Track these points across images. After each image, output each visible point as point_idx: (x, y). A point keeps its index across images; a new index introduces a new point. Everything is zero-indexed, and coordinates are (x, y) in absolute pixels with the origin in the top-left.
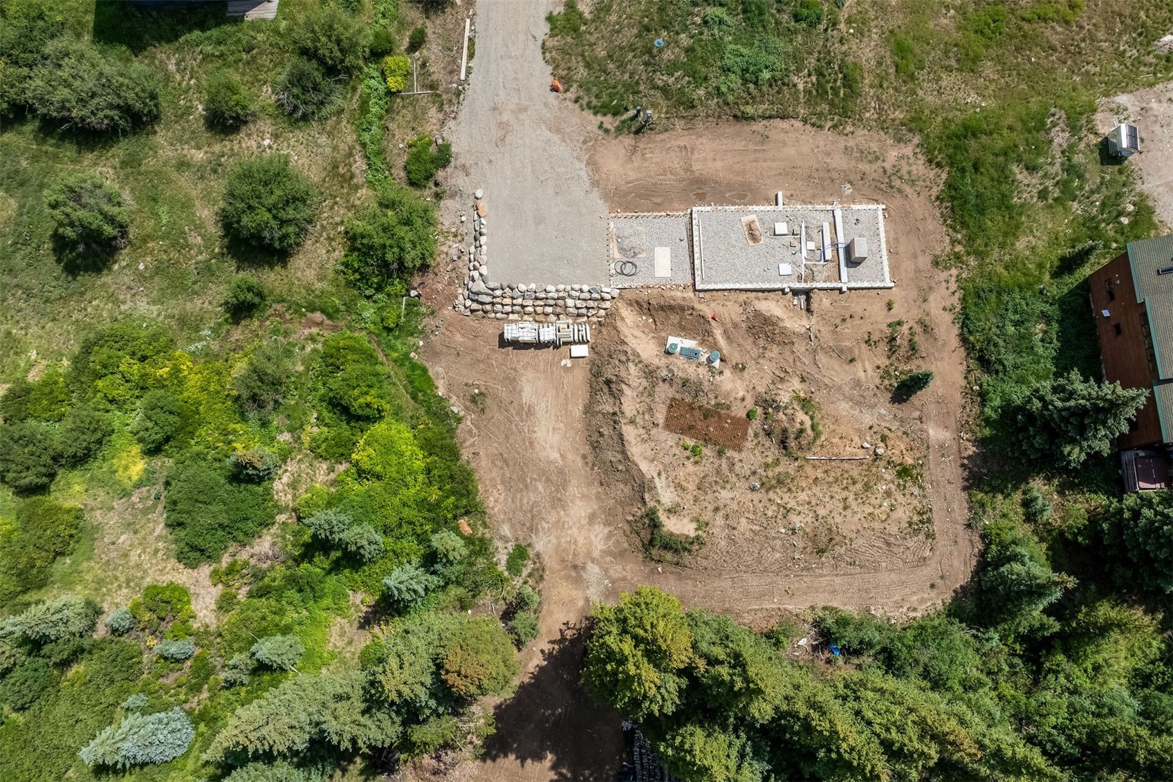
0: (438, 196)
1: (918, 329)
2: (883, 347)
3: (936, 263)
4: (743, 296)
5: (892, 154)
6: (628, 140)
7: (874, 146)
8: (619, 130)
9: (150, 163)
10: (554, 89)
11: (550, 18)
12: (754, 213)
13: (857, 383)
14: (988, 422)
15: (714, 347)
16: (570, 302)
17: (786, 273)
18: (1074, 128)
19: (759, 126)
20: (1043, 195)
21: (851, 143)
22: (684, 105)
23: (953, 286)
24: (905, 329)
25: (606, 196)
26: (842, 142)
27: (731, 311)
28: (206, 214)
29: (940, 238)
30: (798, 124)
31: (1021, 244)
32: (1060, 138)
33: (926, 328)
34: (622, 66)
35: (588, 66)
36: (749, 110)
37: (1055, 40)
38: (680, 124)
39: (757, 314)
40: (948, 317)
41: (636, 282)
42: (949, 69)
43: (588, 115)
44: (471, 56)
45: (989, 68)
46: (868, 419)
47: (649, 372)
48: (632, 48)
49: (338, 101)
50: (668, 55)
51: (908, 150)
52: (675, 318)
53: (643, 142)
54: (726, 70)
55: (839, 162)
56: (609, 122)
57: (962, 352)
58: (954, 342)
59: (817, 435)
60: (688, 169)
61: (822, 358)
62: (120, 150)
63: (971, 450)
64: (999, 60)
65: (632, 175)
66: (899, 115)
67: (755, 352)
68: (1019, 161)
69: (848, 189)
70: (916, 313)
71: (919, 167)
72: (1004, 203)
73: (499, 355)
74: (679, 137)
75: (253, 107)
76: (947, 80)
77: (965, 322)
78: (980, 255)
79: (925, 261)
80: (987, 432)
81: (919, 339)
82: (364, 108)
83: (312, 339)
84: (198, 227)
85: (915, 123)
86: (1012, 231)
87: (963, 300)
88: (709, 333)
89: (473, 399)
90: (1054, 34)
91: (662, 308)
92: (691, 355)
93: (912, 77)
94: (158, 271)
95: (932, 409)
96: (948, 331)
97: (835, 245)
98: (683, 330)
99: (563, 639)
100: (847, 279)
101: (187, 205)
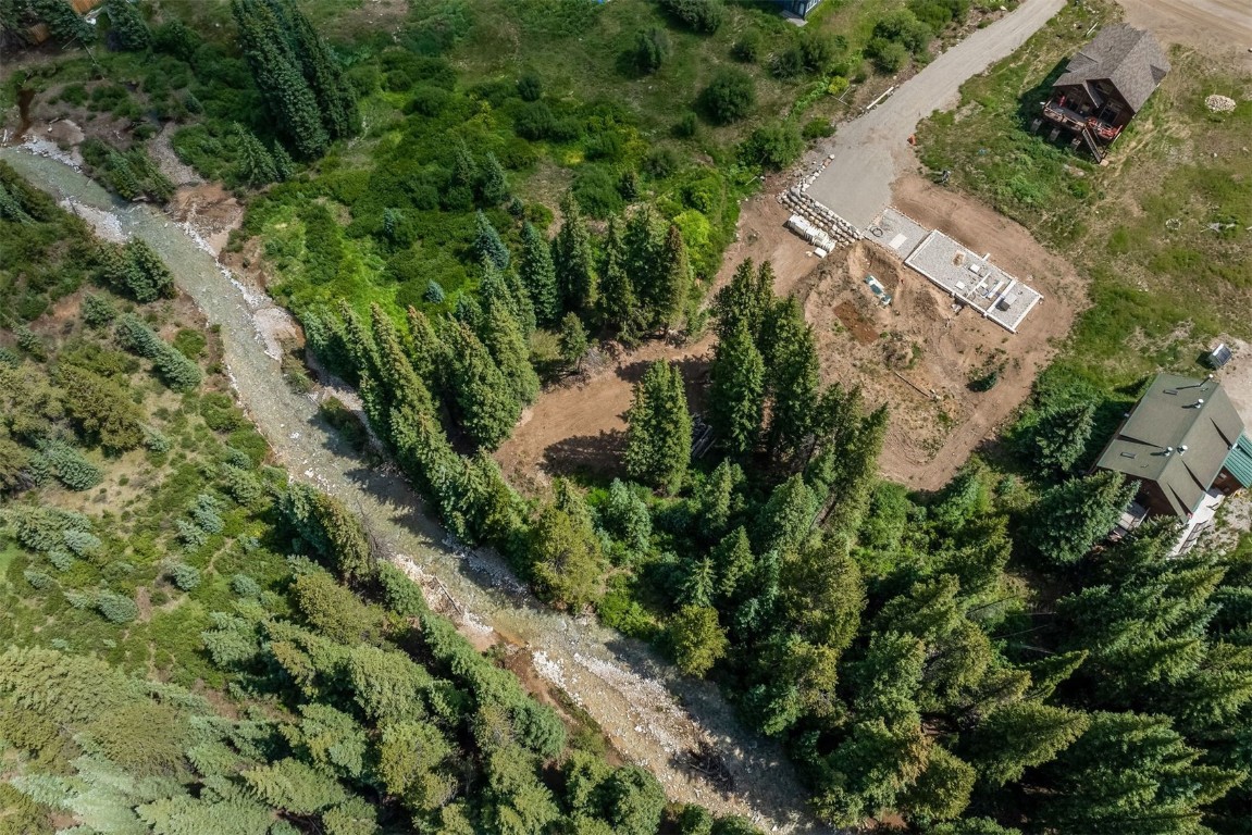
0: (811, 148)
1: (1012, 362)
2: (984, 358)
3: (1049, 340)
4: (926, 283)
5: (1070, 279)
6: (928, 183)
7: (1063, 269)
8: (927, 176)
9: (692, 51)
10: (910, 141)
11: (935, 112)
12: (965, 253)
13: (955, 364)
14: (1014, 430)
15: (891, 295)
16: (835, 227)
17: (959, 287)
18: (1194, 335)
19: (1004, 220)
20: (1144, 350)
21: (1051, 259)
22: (971, 187)
23: (1051, 356)
24: (1004, 357)
25: (895, 199)
26: (1046, 255)
27: (915, 284)
28: (698, 85)
29: (1063, 330)
30: (1027, 232)
31: (1109, 363)
32: (1180, 333)
33: (1017, 365)
34: (953, 151)
35: (936, 142)
36: (1006, 208)
37: (1222, 290)
38: (962, 193)
39: (928, 293)
40: (1034, 369)
41: (876, 240)
42: (1141, 264)
43: (918, 161)
44: (880, 103)
45: (1166, 278)
46: (946, 383)
47: (847, 281)
48: (967, 146)
49: (799, 80)
50: (982, 159)
51: (1081, 283)
52: (882, 269)
53: (935, 189)
54: (1008, 185)
55: (1036, 263)
56: (925, 170)
57: (1028, 392)
58: (1028, 383)
59: (910, 368)
60: (949, 215)
61: (945, 338)
62: (683, 37)
63: (992, 437)
64: (1177, 279)
65: (916, 198)
66: (1091, 265)
67: (911, 311)
68: (1144, 327)
69: (1030, 278)
70: (1017, 354)
71: (1080, 294)
72: (1115, 339)
73: (779, 229)
74: (957, 199)
75: (759, 58)
76: (1134, 267)
77: (1043, 377)
78: (1079, 353)
79: (1044, 336)
80: (1009, 435)
81: (1008, 367)
82: (809, 92)
83: (699, 165)
84: (690, 88)
85: (1097, 273)
86: (1108, 353)
87: (1050, 368)
88: (894, 287)
89: (750, 238)
90: (1224, 288)
91: (879, 260)
92: (875, 290)
93: (1114, 253)
94: (655, 94)
95: (987, 405)
96: (1029, 376)
97: (998, 294)
98: (882, 278)
99: (700, 359)
100: (991, 311)
101: (692, 77)
